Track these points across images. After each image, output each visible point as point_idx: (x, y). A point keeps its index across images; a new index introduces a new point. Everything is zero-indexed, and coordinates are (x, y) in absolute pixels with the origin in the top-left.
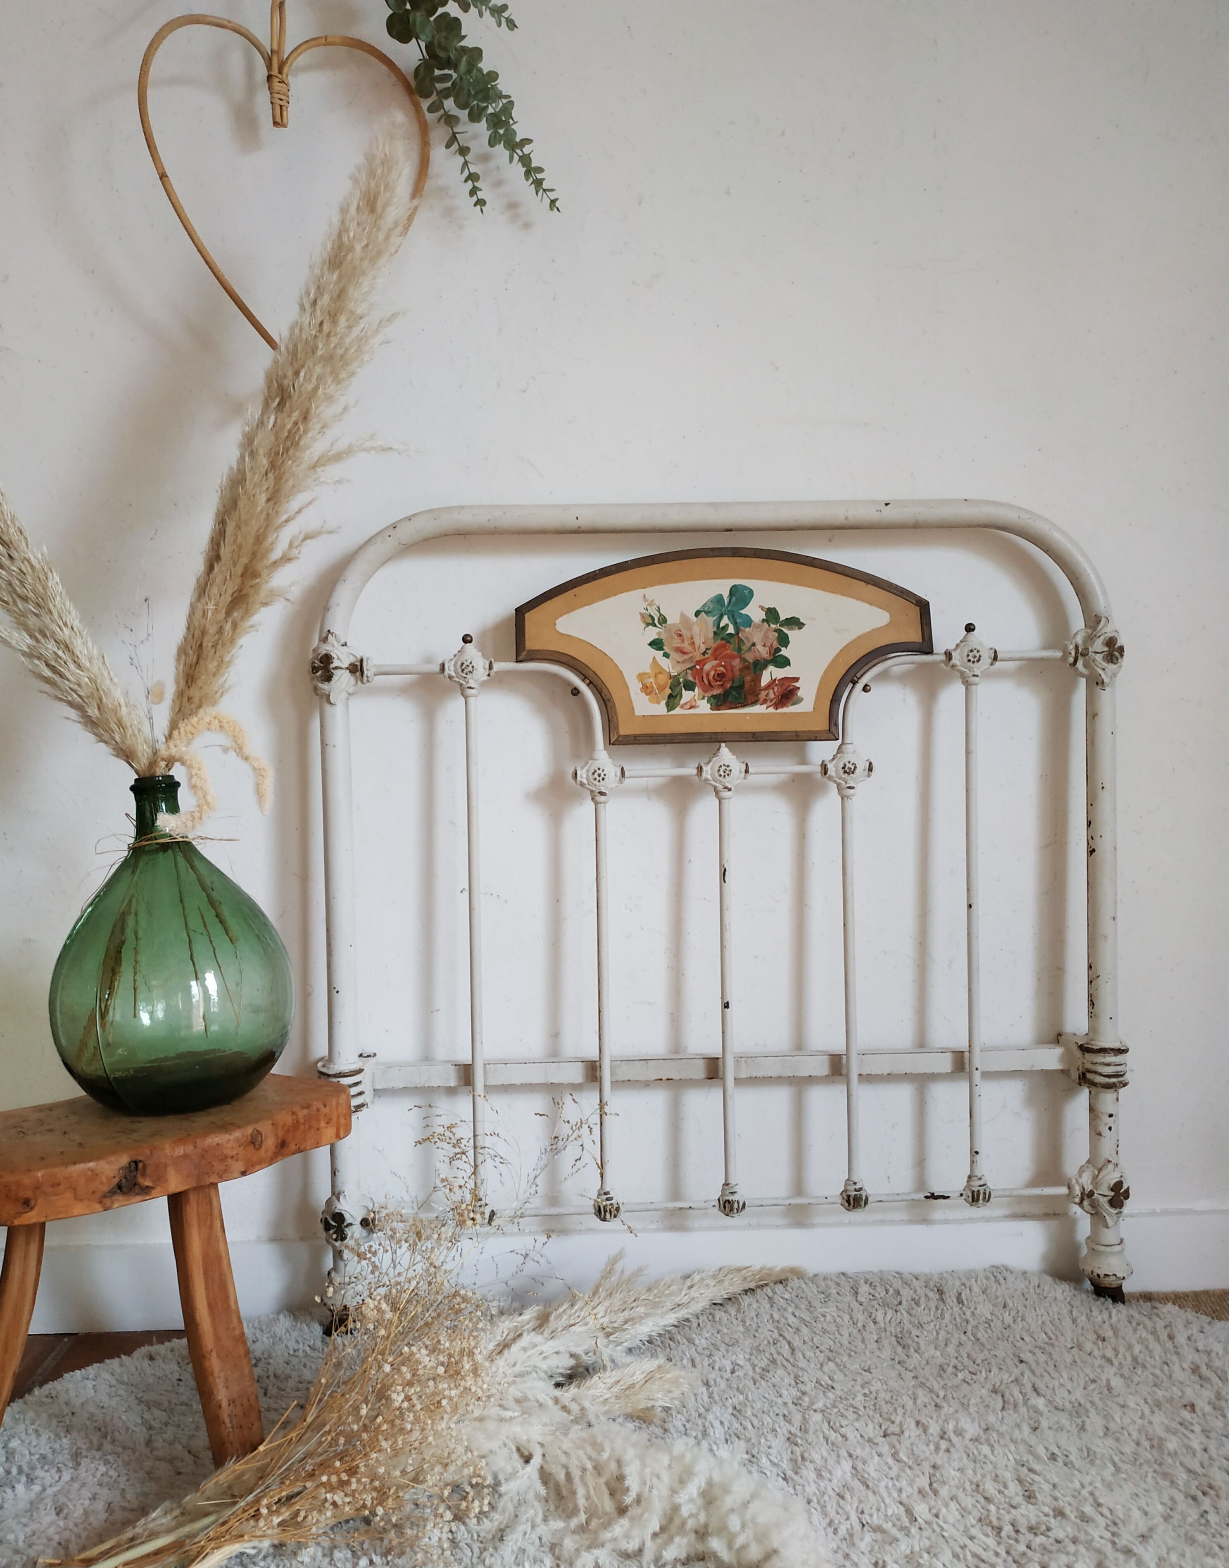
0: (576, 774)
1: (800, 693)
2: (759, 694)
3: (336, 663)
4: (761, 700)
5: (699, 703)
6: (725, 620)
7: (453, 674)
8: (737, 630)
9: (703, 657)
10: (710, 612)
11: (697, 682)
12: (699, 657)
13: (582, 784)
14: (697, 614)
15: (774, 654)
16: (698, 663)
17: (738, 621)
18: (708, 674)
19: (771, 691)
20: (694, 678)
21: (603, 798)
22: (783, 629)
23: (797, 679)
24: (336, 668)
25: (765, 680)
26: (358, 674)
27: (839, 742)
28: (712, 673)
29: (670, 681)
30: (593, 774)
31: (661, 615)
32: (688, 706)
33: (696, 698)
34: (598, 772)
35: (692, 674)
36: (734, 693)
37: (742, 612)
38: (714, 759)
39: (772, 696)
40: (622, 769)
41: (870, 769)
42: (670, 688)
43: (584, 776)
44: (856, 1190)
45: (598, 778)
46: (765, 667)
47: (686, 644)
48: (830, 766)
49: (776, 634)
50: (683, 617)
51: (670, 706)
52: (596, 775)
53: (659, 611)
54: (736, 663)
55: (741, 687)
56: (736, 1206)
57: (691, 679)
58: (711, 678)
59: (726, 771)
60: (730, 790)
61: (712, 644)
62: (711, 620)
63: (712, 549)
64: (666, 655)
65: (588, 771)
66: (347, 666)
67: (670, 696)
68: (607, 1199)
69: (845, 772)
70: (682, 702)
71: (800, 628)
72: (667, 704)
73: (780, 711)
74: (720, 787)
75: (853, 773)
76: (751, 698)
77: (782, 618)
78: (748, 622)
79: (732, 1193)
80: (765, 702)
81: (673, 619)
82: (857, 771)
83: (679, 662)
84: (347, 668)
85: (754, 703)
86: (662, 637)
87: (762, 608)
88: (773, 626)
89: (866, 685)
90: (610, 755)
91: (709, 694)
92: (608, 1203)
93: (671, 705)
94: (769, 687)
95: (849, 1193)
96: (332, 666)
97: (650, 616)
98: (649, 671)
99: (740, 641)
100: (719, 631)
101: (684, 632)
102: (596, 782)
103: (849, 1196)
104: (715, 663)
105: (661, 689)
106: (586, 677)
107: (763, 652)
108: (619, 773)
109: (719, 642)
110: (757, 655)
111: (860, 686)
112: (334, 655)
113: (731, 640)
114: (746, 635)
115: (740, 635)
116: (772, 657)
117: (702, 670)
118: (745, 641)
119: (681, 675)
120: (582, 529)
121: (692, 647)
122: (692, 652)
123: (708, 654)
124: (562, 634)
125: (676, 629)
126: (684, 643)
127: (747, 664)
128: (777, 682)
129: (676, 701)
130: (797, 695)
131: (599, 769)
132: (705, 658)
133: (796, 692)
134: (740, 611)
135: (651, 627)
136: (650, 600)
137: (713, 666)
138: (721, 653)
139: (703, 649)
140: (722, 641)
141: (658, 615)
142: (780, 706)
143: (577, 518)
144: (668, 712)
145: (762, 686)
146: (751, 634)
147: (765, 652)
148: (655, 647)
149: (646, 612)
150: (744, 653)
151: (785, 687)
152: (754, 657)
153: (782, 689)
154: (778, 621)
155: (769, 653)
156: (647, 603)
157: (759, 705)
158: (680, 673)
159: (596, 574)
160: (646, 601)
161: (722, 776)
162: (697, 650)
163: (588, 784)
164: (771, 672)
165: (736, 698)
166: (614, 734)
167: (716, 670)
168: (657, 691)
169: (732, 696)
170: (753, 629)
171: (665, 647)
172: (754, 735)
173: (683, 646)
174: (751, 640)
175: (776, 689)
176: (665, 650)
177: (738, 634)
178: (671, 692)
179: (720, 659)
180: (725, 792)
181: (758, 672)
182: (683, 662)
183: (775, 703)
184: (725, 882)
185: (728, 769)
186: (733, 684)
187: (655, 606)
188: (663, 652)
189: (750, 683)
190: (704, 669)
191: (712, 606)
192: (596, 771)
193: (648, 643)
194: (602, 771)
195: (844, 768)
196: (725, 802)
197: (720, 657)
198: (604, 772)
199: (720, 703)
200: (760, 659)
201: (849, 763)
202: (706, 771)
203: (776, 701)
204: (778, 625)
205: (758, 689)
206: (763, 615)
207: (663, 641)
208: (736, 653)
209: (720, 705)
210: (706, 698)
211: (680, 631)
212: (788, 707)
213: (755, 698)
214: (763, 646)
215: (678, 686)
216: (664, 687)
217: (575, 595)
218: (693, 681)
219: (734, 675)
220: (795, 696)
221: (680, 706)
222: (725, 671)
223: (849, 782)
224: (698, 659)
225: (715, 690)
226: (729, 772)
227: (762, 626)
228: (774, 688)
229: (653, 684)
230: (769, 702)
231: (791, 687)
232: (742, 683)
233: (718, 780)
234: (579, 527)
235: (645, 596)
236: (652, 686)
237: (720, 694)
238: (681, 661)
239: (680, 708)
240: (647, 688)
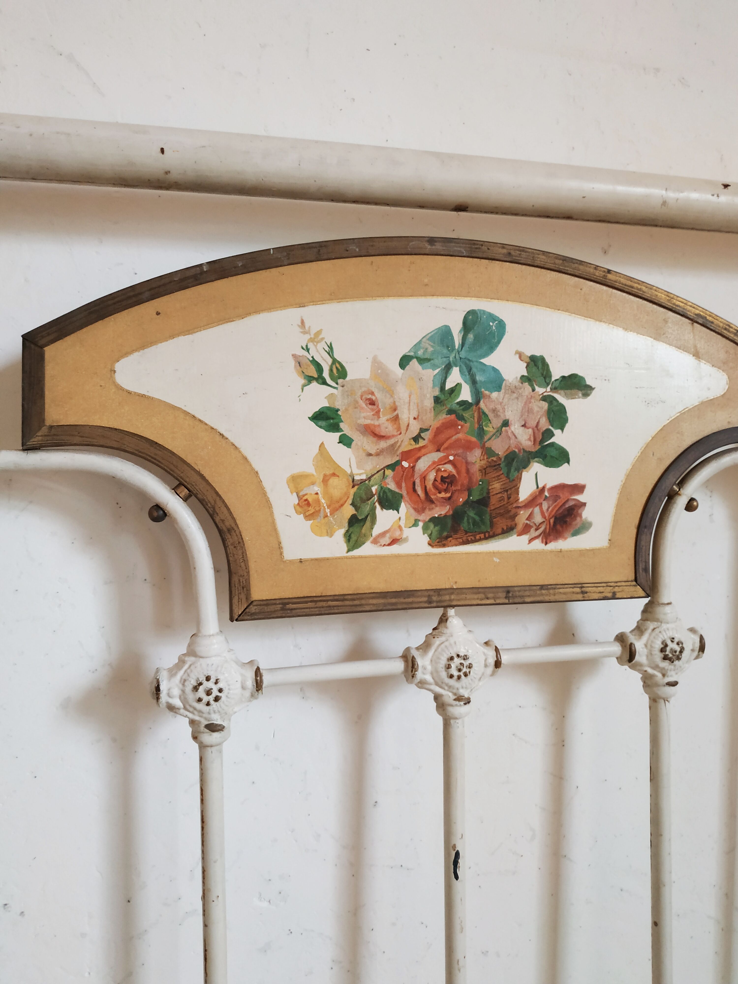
0: (158, 689)
1: (586, 514)
2: (516, 515)
4: (520, 527)
5: (408, 532)
6: (455, 377)
8: (478, 396)
9: (415, 446)
10: (428, 360)
11: (404, 493)
12: (407, 445)
13: (171, 708)
14: (404, 362)
15: (542, 441)
16: (406, 455)
17: (479, 378)
18: (424, 478)
20: (399, 485)
21: (215, 737)
22: (556, 396)
23: (579, 488)
25: (526, 489)
28: (432, 476)
29: (353, 491)
30: (196, 687)
31: (335, 361)
32: (387, 540)
33: (402, 523)
34: (207, 685)
35: (394, 478)
36: (472, 514)
37: (485, 361)
38: (437, 641)
39: (538, 518)
40: (258, 672)
41: (702, 648)
42: (353, 504)
43: (176, 692)
46: (525, 465)
47: (383, 419)
48: (639, 645)
49: (545, 405)
50: (378, 368)
51: (353, 540)
52: (201, 692)
53: (330, 351)
54: (476, 457)
55: (484, 502)
57: (392, 486)
58: (429, 485)
59: (462, 667)
60: (467, 701)
61: (432, 421)
62: (429, 374)
63: (432, 240)
64: (345, 441)
65: (184, 682)
67: (353, 521)
69: (665, 658)
70: (377, 530)
71: (586, 395)
72: (348, 537)
73: (553, 546)
74: (449, 697)
75: (679, 658)
76: (502, 523)
77: (555, 375)
78: (496, 380)
80: (526, 530)
81: (358, 370)
82: (685, 655)
83: (370, 455)
85: (508, 531)
86: (338, 405)
87: (521, 355)
88: (540, 390)
89: (692, 500)
90: (233, 643)
91: (426, 516)
93: (354, 538)
94: (532, 502)
97: (314, 362)
98: (311, 470)
99: (482, 415)
100: (444, 397)
101: (379, 396)
102: (201, 706)
104: (436, 456)
105: (336, 506)
106: (181, 484)
107: (522, 436)
108: (250, 683)
109: (443, 417)
110: (513, 442)
111: (681, 501)
113: (466, 415)
114: (492, 406)
115: (482, 404)
116: (538, 447)
117: (413, 471)
118: (491, 416)
119: (373, 478)
120: (174, 176)
121: (395, 426)
122: (393, 436)
123: (424, 439)
124: (129, 393)
125: (364, 389)
126: (379, 417)
127: (495, 459)
128: (546, 494)
129: (363, 531)
130: (581, 516)
131: (208, 679)
132: (417, 446)
133: (580, 511)
134: (482, 361)
135: (314, 384)
136: (313, 331)
137: (434, 463)
138: (449, 438)
139: (414, 430)
140: (449, 416)
141: (330, 361)
142: (552, 537)
143: (162, 150)
144: (348, 551)
145: (521, 500)
146: (501, 403)
147: (526, 437)
148: (323, 423)
149: (305, 353)
150: (490, 439)
151: (560, 502)
152: (507, 447)
153: (555, 506)
154: (548, 381)
155: (532, 439)
156: (307, 337)
157: (515, 537)
158: (373, 476)
159: (202, 273)
160: (305, 333)
161: (456, 677)
162: (403, 432)
163: (185, 708)
164: (536, 474)
165: (475, 523)
166: (244, 600)
167: (439, 470)
168: (328, 511)
169: (468, 520)
170: (505, 393)
171: (342, 425)
172: (508, 592)
173: (377, 423)
174: (502, 415)
175: (545, 505)
176: (343, 431)
177: (478, 402)
178: (355, 512)
179: (447, 448)
180: (456, 705)
181: (515, 474)
182: (378, 454)
183: (544, 532)
184: (457, 877)
185: (466, 663)
186: (469, 496)
187: (323, 343)
188: (339, 434)
189: (499, 495)
190: (417, 468)
191: (432, 349)
192: (200, 684)
193: (310, 416)
194: (216, 683)
195: (666, 651)
196: (457, 721)
197: (445, 445)
198: (220, 685)
199: (445, 534)
200: (517, 450)
201: (672, 642)
202: (424, 668)
203: (546, 528)
204: (548, 389)
205: (514, 505)
206: (521, 369)
207: (339, 413)
208: (474, 439)
209: (447, 537)
210: (421, 524)
211: (373, 393)
212: (566, 538)
213: (509, 523)
214: (523, 426)
215: (368, 500)
216: (341, 502)
217: (158, 314)
218: (397, 490)
219: (470, 479)
220: (578, 519)
221: (371, 539)
222: (454, 472)
223: (669, 673)
224: (406, 449)
225: (437, 509)
226: (468, 670)
227: (520, 388)
228: (541, 505)
229: (320, 496)
230: (532, 530)
231: (571, 503)
232: (485, 495)
233: (447, 685)
234: (167, 173)
235: (303, 322)
236: (318, 501)
237: (445, 516)
238: (373, 452)
239: (372, 542)
240: (309, 504)
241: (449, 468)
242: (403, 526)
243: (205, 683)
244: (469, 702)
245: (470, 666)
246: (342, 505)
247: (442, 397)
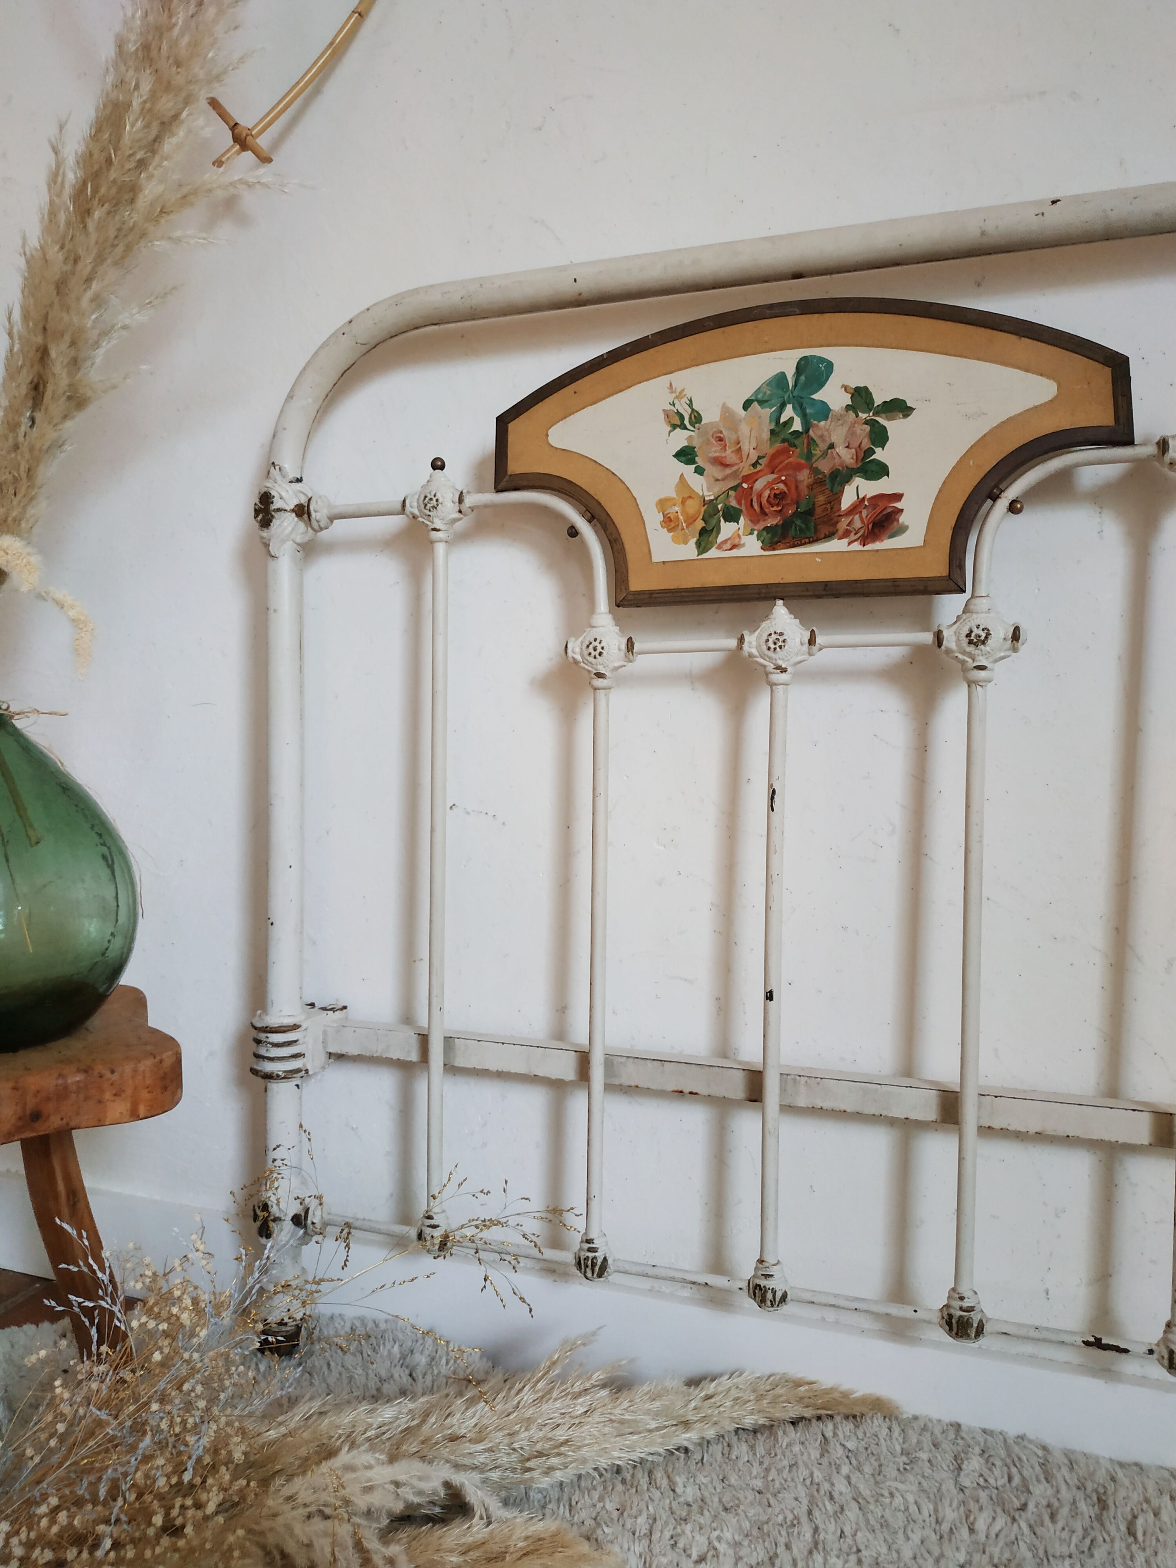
0: (566, 646)
1: (903, 519)
2: (837, 522)
3: (277, 504)
4: (841, 532)
5: (745, 539)
6: (789, 412)
7: (416, 512)
8: (807, 425)
9: (753, 470)
10: (766, 401)
11: (743, 508)
12: (747, 470)
13: (575, 662)
14: (747, 405)
15: (863, 458)
16: (745, 479)
17: (808, 411)
18: (760, 496)
19: (857, 517)
20: (739, 503)
21: (602, 683)
22: (878, 419)
23: (898, 497)
24: (279, 510)
25: (848, 499)
26: (306, 516)
27: (968, 594)
28: (767, 493)
29: (703, 509)
30: (588, 646)
31: (693, 410)
32: (728, 546)
33: (741, 532)
34: (594, 644)
35: (736, 497)
36: (798, 522)
37: (815, 397)
38: (764, 624)
39: (857, 524)
40: (631, 640)
41: (1016, 637)
42: (703, 519)
43: (577, 650)
44: (961, 1309)
45: (593, 653)
46: (848, 480)
47: (729, 451)
48: (948, 633)
49: (867, 428)
50: (726, 412)
51: (702, 547)
52: (591, 649)
53: (690, 405)
54: (804, 477)
55: (810, 512)
56: (769, 1296)
57: (734, 503)
58: (764, 501)
59: (778, 642)
60: (784, 670)
61: (768, 449)
62: (767, 412)
63: (771, 306)
64: (699, 471)
65: (582, 642)
66: (292, 507)
67: (703, 532)
68: (590, 1250)
69: (971, 642)
70: (720, 539)
71: (906, 416)
72: (698, 544)
73: (869, 547)
74: (770, 667)
75: (983, 643)
76: (825, 530)
77: (878, 401)
78: (824, 411)
79: (767, 1276)
80: (846, 534)
81: (710, 416)
82: (992, 641)
83: (718, 480)
84: (293, 511)
85: (829, 536)
86: (695, 443)
87: (846, 388)
88: (863, 416)
89: (1013, 503)
90: (618, 621)
91: (761, 526)
92: (591, 1255)
93: (703, 544)
94: (854, 509)
95: (952, 1311)
96: (273, 507)
97: (678, 413)
98: (672, 494)
99: (811, 442)
100: (779, 429)
101: (726, 433)
102: (590, 658)
103: (950, 1316)
104: (771, 477)
105: (690, 521)
106: (587, 510)
107: (846, 456)
108: (625, 647)
109: (778, 445)
110: (837, 461)
111: (1003, 504)
112: (273, 493)
113: (797, 442)
114: (819, 433)
115: (811, 433)
116: (860, 464)
117: (752, 491)
118: (818, 441)
119: (719, 498)
120: (584, 296)
121: (738, 456)
122: (737, 464)
123: (761, 465)
124: (556, 449)
125: (714, 430)
126: (725, 450)
127: (820, 476)
128: (866, 503)
129: (710, 539)
130: (898, 521)
131: (595, 640)
132: (755, 470)
133: (897, 517)
134: (812, 397)
135: (678, 430)
136: (678, 391)
137: (768, 483)
138: (781, 463)
139: (753, 458)
140: (782, 444)
141: (690, 411)
142: (869, 540)
143: (575, 280)
144: (698, 555)
145: (843, 509)
146: (827, 430)
147: (849, 456)
148: (683, 459)
149: (672, 408)
150: (817, 460)
151: (878, 510)
152: (832, 466)
153: (874, 513)
154: (870, 407)
155: (855, 457)
156: (674, 395)
157: (836, 540)
158: (719, 496)
159: (604, 359)
160: (672, 392)
161: (772, 650)
162: (744, 460)
163: (583, 662)
164: (857, 488)
165: (801, 530)
166: (624, 590)
167: (773, 489)
168: (684, 525)
169: (795, 528)
170: (831, 422)
171: (697, 459)
172: (827, 585)
173: (724, 455)
174: (828, 439)
175: (864, 513)
176: (697, 463)
177: (807, 431)
178: (704, 525)
179: (780, 471)
180: (774, 673)
181: (837, 488)
182: (723, 479)
183: (862, 536)
184: (773, 810)
185: (781, 639)
186: (797, 509)
187: (685, 398)
188: (695, 466)
189: (824, 506)
190: (755, 487)
191: (769, 392)
192: (591, 643)
193: (674, 454)
194: (600, 643)
195: (970, 636)
196: (778, 687)
197: (779, 467)
198: (603, 644)
199: (776, 539)
200: (840, 468)
201: (978, 628)
202: (750, 643)
203: (864, 532)
204: (871, 414)
205: (836, 514)
206: (847, 400)
207: (696, 450)
208: (803, 461)
209: (777, 543)
210: (756, 532)
211: (721, 432)
212: (882, 541)
213: (831, 529)
214: (846, 447)
215: (715, 515)
216: (695, 518)
217: (575, 393)
218: (738, 507)
219: (799, 496)
220: (895, 523)
221: (716, 545)
222: (785, 489)
223: (977, 658)
224: (746, 474)
225: (770, 520)
226: (783, 644)
227: (845, 416)
228: (861, 512)
229: (679, 514)
230: (852, 534)
231: (889, 510)
232: (811, 506)
233: (767, 656)
234: (580, 294)
235: (671, 384)
236: (678, 518)
237: (777, 525)
238: (720, 477)
239: (717, 548)
240: (671, 520)
241: (782, 486)
242: (741, 534)
243: (593, 642)
244: (785, 671)
245: (784, 641)
246: (695, 520)
247: (777, 430)
